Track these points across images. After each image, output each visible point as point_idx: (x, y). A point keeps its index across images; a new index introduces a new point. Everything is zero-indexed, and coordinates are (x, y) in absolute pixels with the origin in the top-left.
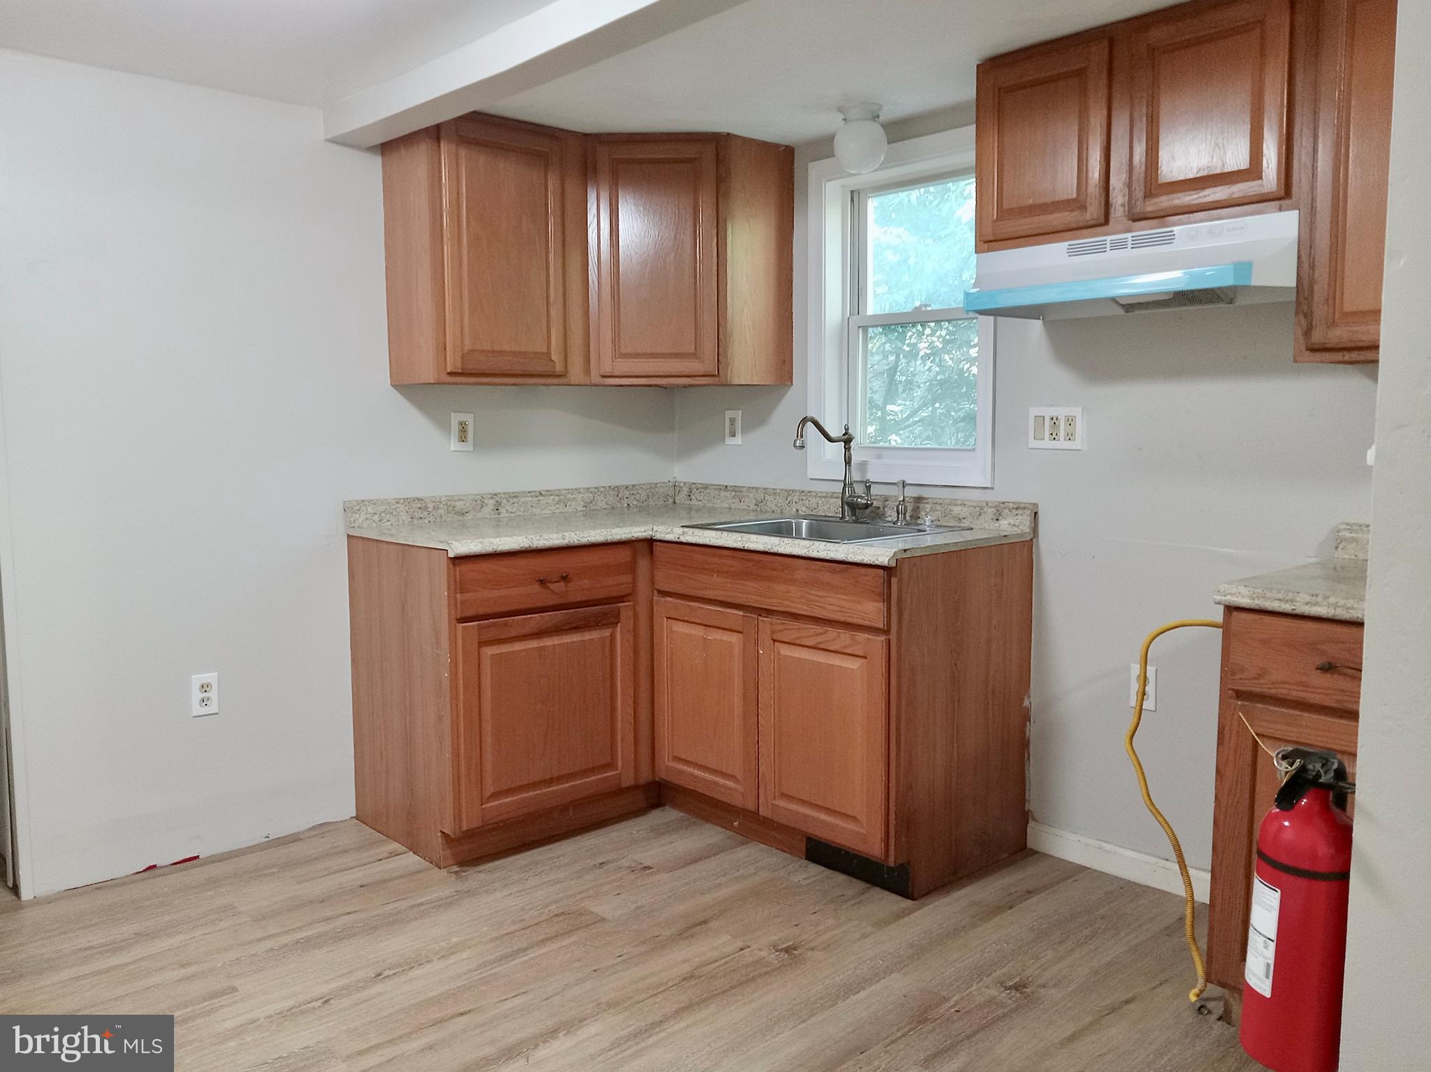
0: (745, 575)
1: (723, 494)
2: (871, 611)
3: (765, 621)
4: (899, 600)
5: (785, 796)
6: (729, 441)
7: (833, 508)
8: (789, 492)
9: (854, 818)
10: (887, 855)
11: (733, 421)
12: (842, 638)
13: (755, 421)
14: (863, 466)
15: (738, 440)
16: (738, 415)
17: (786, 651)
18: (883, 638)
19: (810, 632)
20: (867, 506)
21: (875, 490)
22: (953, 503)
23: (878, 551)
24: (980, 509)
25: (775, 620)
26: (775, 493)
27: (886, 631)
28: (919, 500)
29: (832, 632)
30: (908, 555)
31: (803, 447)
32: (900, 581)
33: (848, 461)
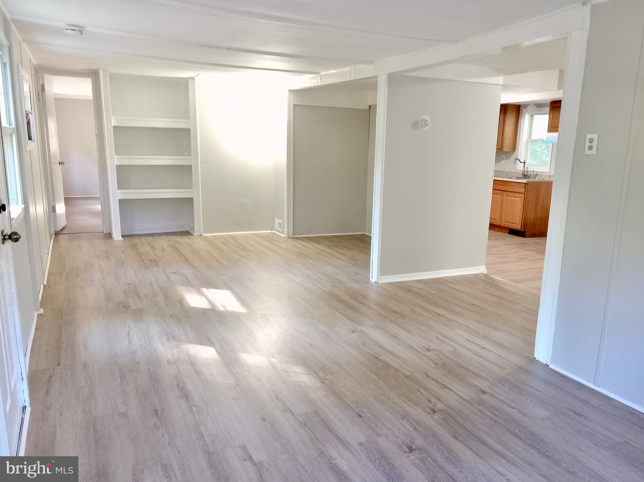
0: (503, 185)
1: (500, 172)
2: (522, 190)
3: (505, 193)
4: (527, 189)
5: (506, 222)
6: (502, 162)
7: (521, 176)
8: (513, 173)
9: (517, 224)
10: (521, 229)
11: (503, 158)
12: (517, 195)
13: (507, 158)
14: (527, 168)
15: (504, 162)
16: (504, 157)
17: (508, 197)
18: (524, 195)
19: (512, 194)
20: (527, 175)
21: (529, 172)
22: (542, 175)
23: (524, 181)
24: (547, 176)
25: (507, 192)
26: (510, 172)
27: (524, 193)
28: (537, 174)
29: (516, 194)
30: (529, 182)
31: (515, 163)
32: (527, 186)
33: (524, 167)
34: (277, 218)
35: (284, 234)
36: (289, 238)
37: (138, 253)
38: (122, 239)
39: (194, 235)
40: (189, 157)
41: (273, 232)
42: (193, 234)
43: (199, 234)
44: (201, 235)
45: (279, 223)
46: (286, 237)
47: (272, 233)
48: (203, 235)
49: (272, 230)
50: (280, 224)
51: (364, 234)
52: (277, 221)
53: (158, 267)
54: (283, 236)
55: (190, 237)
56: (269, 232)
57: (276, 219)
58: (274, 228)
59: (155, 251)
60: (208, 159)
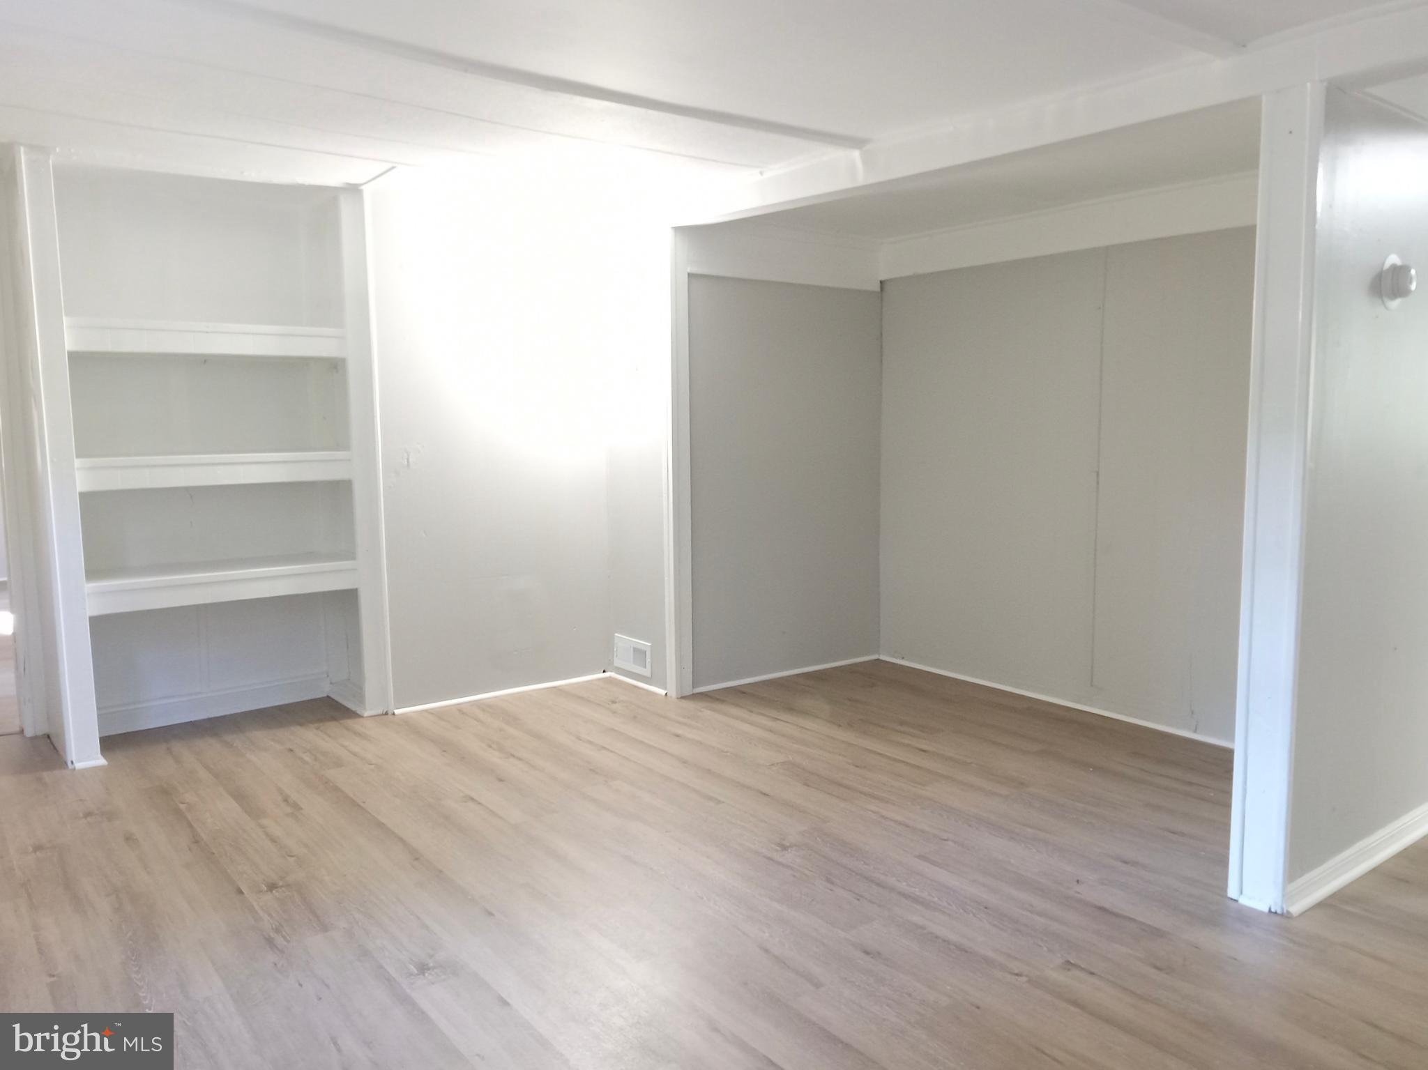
34: (621, 633)
35: (664, 687)
36: (683, 698)
37: (196, 841)
38: (102, 761)
39: (366, 714)
40: (340, 454)
41: (610, 677)
42: (359, 712)
43: (380, 711)
44: (386, 714)
45: (635, 650)
46: (673, 693)
47: (610, 681)
48: (397, 712)
49: (604, 672)
50: (639, 654)
51: (878, 659)
52: (624, 641)
53: (325, 928)
54: (663, 692)
55: (350, 722)
56: (599, 680)
57: (616, 634)
58: (611, 663)
59: (265, 822)
60: (408, 455)
